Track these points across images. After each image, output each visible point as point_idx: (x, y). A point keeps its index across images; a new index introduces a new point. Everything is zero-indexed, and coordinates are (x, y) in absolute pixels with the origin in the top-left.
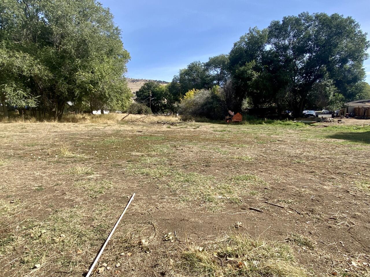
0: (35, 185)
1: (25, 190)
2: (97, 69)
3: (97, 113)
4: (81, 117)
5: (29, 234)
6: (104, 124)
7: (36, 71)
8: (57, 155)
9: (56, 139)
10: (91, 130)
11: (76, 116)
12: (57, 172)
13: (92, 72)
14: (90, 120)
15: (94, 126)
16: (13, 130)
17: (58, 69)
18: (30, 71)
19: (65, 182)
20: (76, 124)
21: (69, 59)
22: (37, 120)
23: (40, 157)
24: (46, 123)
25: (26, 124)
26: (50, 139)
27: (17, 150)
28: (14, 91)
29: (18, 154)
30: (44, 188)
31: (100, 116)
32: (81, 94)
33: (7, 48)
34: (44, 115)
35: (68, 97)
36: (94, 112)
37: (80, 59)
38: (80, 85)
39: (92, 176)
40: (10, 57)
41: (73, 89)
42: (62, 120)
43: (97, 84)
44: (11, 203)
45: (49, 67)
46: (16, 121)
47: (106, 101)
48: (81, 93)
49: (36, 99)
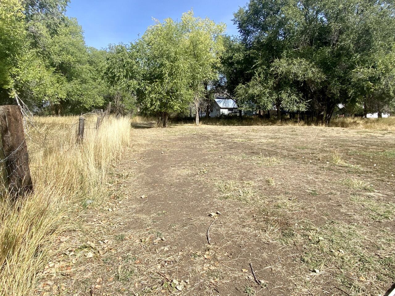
0: (309, 189)
1: (300, 191)
2: (380, 61)
3: (372, 117)
4: (352, 121)
5: (307, 235)
6: (383, 130)
7: (310, 74)
8: (328, 161)
9: (325, 144)
10: (364, 138)
11: (345, 120)
12: (329, 179)
13: (373, 67)
14: (363, 125)
15: (368, 132)
16: (284, 133)
17: (332, 69)
18: (304, 75)
19: (339, 193)
20: (346, 129)
21: (345, 56)
22: (305, 124)
23: (311, 161)
24: (313, 126)
25: (295, 127)
26: (319, 143)
27: (290, 151)
28: (288, 97)
29: (291, 156)
30: (317, 193)
31: (377, 120)
32: (356, 95)
33: (287, 57)
34: (311, 119)
35: (339, 99)
36: (368, 116)
37: (360, 53)
38: (356, 84)
39: (372, 194)
40: (289, 64)
41: (346, 90)
42: (330, 124)
43: (377, 80)
44: (289, 199)
45: (323, 69)
46: (287, 124)
47: (389, 100)
48: (355, 93)
49: (307, 103)
